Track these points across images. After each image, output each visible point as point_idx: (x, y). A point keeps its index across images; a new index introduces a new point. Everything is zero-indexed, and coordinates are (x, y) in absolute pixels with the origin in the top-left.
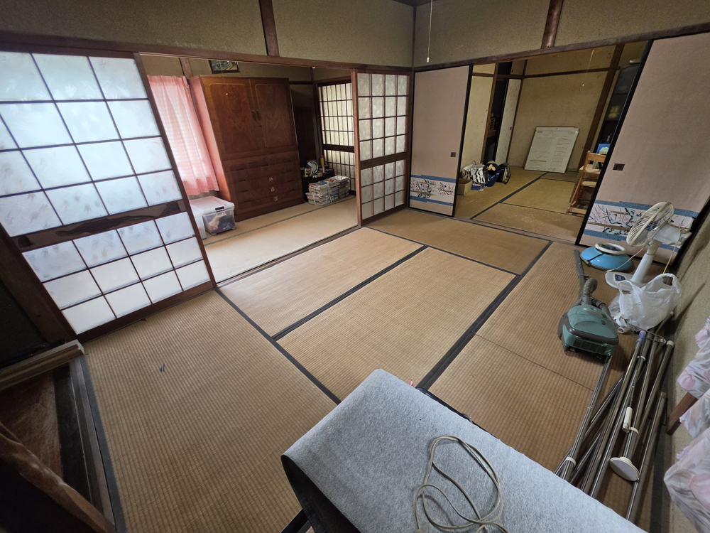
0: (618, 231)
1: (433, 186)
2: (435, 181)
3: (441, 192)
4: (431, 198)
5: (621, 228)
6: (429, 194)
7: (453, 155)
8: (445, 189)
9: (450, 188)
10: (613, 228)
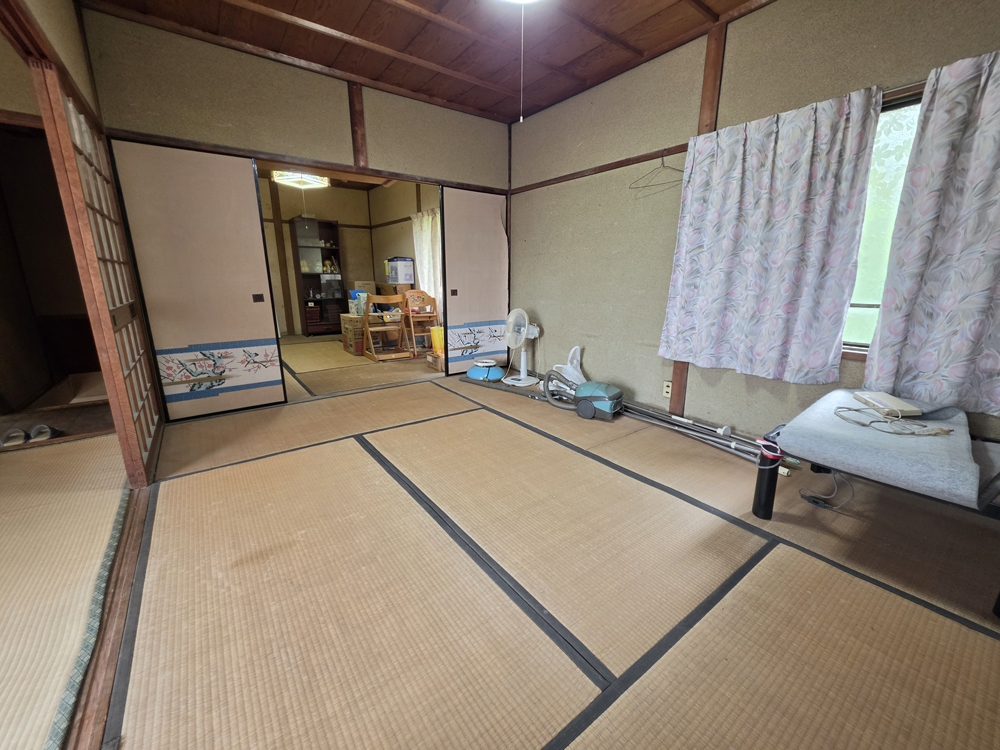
0: (470, 351)
1: (225, 361)
2: (229, 350)
3: (250, 366)
4: (227, 383)
5: (471, 347)
6: (221, 378)
7: (258, 298)
8: (257, 359)
9: (266, 355)
10: (467, 348)
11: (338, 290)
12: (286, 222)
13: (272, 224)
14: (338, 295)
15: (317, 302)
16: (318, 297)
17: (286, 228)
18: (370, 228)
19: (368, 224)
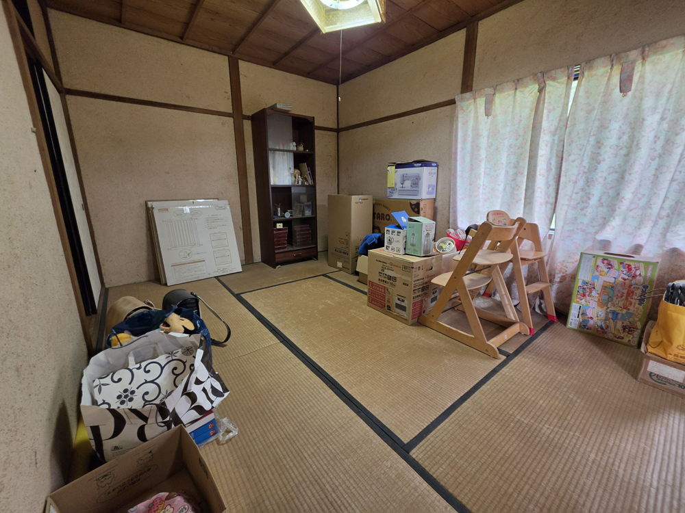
11: (308, 206)
12: (248, 118)
13: (231, 120)
14: (308, 213)
15: (287, 223)
16: (287, 215)
17: (247, 125)
18: (338, 131)
19: (335, 126)
